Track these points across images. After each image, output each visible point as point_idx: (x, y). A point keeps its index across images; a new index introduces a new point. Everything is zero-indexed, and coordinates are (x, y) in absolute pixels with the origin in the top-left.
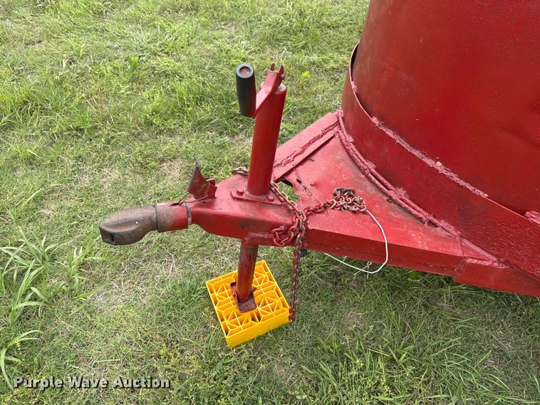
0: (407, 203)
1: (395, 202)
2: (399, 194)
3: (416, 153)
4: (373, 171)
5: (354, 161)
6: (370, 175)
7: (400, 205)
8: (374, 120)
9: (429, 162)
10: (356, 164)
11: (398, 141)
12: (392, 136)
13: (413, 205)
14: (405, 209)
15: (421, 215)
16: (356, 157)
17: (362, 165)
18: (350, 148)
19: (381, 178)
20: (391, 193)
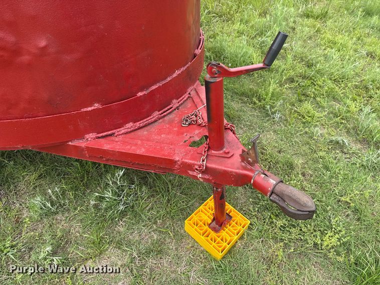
0: (180, 101)
1: (179, 106)
2: (175, 103)
3: (169, 79)
4: (160, 112)
5: (149, 124)
6: (162, 115)
7: (182, 104)
8: (140, 94)
9: (175, 75)
10: (152, 123)
11: (161, 85)
12: (157, 87)
13: (181, 98)
14: (184, 102)
15: (187, 97)
16: (147, 122)
17: (154, 119)
18: (138, 125)
19: (166, 109)
20: (175, 107)
